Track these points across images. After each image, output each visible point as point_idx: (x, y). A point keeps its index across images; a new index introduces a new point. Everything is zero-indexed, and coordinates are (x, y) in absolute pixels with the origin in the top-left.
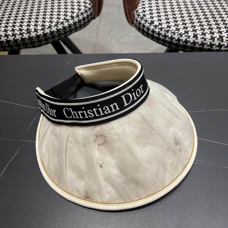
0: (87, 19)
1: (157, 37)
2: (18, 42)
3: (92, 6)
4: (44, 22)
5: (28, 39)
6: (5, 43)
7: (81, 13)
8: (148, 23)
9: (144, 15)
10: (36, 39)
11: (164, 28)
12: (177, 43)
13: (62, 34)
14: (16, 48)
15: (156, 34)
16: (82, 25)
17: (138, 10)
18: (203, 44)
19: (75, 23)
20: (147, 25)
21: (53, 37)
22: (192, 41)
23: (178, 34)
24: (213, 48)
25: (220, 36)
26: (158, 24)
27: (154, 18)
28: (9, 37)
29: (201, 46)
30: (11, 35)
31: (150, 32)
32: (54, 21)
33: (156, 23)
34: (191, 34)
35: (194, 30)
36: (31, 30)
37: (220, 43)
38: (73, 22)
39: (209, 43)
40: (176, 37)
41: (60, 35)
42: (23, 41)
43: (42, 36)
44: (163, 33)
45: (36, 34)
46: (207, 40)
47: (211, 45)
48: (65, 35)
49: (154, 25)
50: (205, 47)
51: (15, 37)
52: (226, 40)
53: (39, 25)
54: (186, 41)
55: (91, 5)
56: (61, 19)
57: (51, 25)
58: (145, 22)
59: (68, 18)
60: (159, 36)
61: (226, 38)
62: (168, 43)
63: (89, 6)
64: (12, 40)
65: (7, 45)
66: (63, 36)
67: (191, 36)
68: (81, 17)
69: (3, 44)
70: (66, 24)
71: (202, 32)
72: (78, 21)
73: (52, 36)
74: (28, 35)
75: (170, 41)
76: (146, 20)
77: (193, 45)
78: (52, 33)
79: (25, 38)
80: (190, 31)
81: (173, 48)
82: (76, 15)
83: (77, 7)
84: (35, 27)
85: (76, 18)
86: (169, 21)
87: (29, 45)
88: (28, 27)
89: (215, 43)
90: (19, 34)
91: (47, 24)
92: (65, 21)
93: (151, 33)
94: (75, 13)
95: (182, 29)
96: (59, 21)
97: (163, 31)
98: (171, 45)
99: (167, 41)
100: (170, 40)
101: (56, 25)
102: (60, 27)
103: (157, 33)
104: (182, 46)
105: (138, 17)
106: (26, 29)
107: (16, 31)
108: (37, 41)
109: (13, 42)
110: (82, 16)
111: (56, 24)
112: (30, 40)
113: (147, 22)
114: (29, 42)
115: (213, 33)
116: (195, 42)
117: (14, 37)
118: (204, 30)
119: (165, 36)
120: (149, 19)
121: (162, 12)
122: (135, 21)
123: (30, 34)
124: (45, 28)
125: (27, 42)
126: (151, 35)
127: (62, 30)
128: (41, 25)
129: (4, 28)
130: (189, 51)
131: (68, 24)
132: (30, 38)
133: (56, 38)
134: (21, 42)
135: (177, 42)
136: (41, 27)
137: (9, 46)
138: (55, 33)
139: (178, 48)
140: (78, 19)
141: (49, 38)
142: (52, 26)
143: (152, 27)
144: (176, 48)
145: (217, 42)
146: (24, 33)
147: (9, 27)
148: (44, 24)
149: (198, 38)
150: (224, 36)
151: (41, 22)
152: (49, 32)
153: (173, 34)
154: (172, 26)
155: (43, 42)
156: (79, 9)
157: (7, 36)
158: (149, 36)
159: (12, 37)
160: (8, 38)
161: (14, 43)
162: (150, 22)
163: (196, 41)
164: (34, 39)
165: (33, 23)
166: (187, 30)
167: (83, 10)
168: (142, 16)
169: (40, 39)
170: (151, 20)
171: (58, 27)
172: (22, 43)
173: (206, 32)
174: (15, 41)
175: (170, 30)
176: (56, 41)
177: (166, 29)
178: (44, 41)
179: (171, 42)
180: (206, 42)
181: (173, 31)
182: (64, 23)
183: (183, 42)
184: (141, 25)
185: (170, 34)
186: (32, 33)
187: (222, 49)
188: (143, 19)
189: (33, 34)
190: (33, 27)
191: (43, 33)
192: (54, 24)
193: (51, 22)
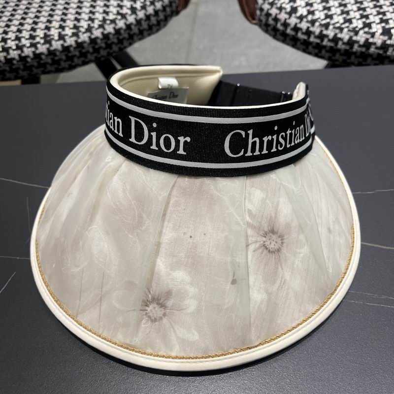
0: (163, 13)
1: (305, 40)
2: (27, 62)
4: (78, 20)
5: (47, 56)
6: (4, 64)
7: (150, 2)
8: (286, 13)
10: (63, 54)
11: (319, 20)
12: (346, 50)
13: (113, 43)
15: (303, 33)
16: (153, 25)
19: (139, 22)
20: (283, 16)
21: (97, 51)
22: (379, 42)
23: (349, 30)
26: (305, 13)
28: (11, 51)
30: (14, 47)
31: (289, 31)
32: (97, 19)
33: (302, 11)
34: (377, 28)
35: (382, 21)
36: (52, 37)
38: (136, 19)
40: (345, 36)
41: (109, 46)
42: (38, 60)
43: (75, 48)
44: (316, 29)
45: (62, 45)
48: (119, 45)
49: (298, 14)
51: (22, 51)
53: (68, 26)
54: (367, 44)
56: (111, 14)
57: (92, 25)
58: (278, 12)
59: (125, 11)
60: (309, 37)
62: (327, 51)
64: (17, 57)
65: (7, 68)
66: (115, 48)
67: (376, 34)
68: (150, 10)
70: (121, 24)
72: (144, 18)
73: (93, 48)
74: (47, 46)
75: (331, 47)
76: (281, 6)
77: (381, 52)
78: (93, 41)
79: (42, 54)
80: (374, 22)
81: (337, 60)
82: (141, 5)
84: (60, 30)
85: (140, 11)
86: (328, 5)
87: (49, 68)
88: (46, 31)
90: (28, 45)
91: (84, 24)
92: (119, 17)
93: (292, 33)
94: (138, 2)
95: (358, 19)
96: (107, 17)
97: (318, 27)
98: (334, 55)
99: (325, 47)
100: (332, 44)
101: (101, 26)
102: (109, 29)
103: (304, 31)
104: (358, 54)
105: (264, 3)
106: (42, 36)
107: (23, 40)
108: (64, 57)
109: (18, 61)
110: (152, 7)
111: (100, 23)
112: (52, 57)
113: (283, 11)
114: (49, 61)
116: (387, 44)
117: (19, 52)
119: (322, 36)
120: (287, 4)
122: (258, 12)
123: (51, 45)
124: (80, 31)
125: (46, 61)
126: (291, 37)
127: (114, 35)
128: (72, 26)
131: (125, 23)
132: (51, 53)
133: (103, 53)
134: (34, 61)
135: (347, 47)
136: (72, 31)
137: (12, 70)
138: (99, 41)
139: (348, 61)
140: (145, 14)
141: (88, 52)
142: (93, 27)
143: (293, 21)
144: (344, 61)
146: (39, 43)
147: (10, 33)
148: (78, 25)
149: (392, 35)
151: (71, 21)
152: (87, 39)
153: (337, 31)
154: (335, 14)
155: (76, 61)
157: (6, 50)
158: (288, 40)
159: (15, 52)
160: (8, 53)
161: (20, 63)
162: (289, 10)
163: (388, 42)
164: (58, 53)
165: (56, 24)
166: (368, 21)
169: (70, 55)
170: (292, 7)
171: (104, 29)
172: (36, 64)
174: (23, 59)
175: (332, 22)
176: (103, 59)
177: (324, 22)
178: (79, 58)
179: (335, 48)
181: (338, 25)
182: (117, 22)
183: (360, 46)
184: (270, 19)
185: (332, 31)
186: (53, 43)
188: (275, 6)
189: (57, 45)
190: (57, 31)
191: (76, 41)
192: (96, 24)
193: (92, 20)
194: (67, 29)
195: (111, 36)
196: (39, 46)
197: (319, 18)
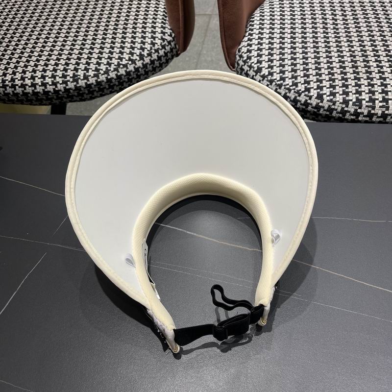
0: (165, 58)
2: (60, 94)
3: (173, 38)
4: (99, 64)
5: (74, 90)
6: (42, 95)
7: (155, 50)
8: (253, 71)
9: (249, 58)
10: (86, 89)
11: (276, 81)
13: (124, 81)
14: (57, 102)
16: (157, 67)
17: (241, 48)
18: (330, 110)
19: (145, 66)
20: (251, 73)
21: (111, 87)
22: (314, 104)
23: (295, 92)
24: (346, 117)
25: (357, 98)
27: (263, 62)
28: (48, 86)
29: (328, 113)
30: (50, 83)
32: (114, 63)
33: (265, 72)
34: (314, 93)
35: (318, 87)
36: (79, 77)
37: (356, 110)
38: (143, 63)
39: (339, 109)
40: (292, 95)
41: (121, 84)
42: (67, 93)
43: (95, 85)
44: (273, 87)
45: (86, 83)
46: (337, 104)
47: (343, 112)
48: (129, 82)
49: (262, 74)
50: (334, 114)
51: (56, 87)
52: (367, 106)
54: (306, 104)
55: (173, 35)
56: (124, 60)
57: (109, 68)
58: (249, 69)
59: (135, 57)
61: (367, 102)
63: (169, 38)
64: (52, 90)
65: (44, 97)
66: (126, 85)
67: (313, 97)
68: (155, 56)
69: (39, 96)
70: (131, 68)
71: (331, 91)
72: (149, 63)
73: (109, 85)
74: (75, 83)
76: (251, 65)
77: (316, 110)
78: (109, 80)
79: (70, 89)
80: (313, 88)
82: (148, 52)
83: (149, 41)
84: (85, 72)
85: (146, 57)
86: (284, 69)
87: (75, 98)
88: (75, 72)
89: (349, 109)
90: (61, 82)
91: (103, 67)
92: (130, 62)
94: (146, 50)
95: (302, 84)
96: (121, 63)
101: (115, 70)
102: (122, 71)
104: (301, 109)
105: (240, 60)
106: (71, 75)
107: (57, 78)
108: (87, 92)
109: (52, 93)
110: (157, 54)
111: (115, 67)
112: (78, 91)
113: (252, 69)
114: (76, 94)
115: (347, 94)
116: (320, 106)
117: (54, 87)
118: (334, 87)
120: (255, 64)
121: (276, 53)
122: (236, 65)
123: (78, 83)
124: (100, 73)
125: (73, 94)
127: (125, 76)
128: (94, 69)
129: (40, 73)
130: (311, 117)
131: (134, 67)
132: (77, 88)
133: (116, 88)
135: (293, 104)
136: (94, 72)
137: (48, 99)
138: (113, 81)
140: (150, 60)
141: (105, 88)
142: (110, 70)
143: (258, 78)
145: (351, 108)
146: (69, 81)
147: (48, 71)
148: (99, 68)
149: (323, 100)
150: (364, 99)
151: (94, 64)
152: (104, 79)
153: (287, 91)
154: (288, 77)
155: (95, 94)
156: (153, 44)
157: (44, 84)
159: (51, 87)
160: (46, 88)
161: (54, 95)
162: (256, 69)
163: (321, 104)
164: (82, 89)
165: (82, 67)
166: (309, 87)
167: (159, 44)
168: (245, 58)
169: (91, 90)
170: (258, 66)
171: (118, 72)
172: (65, 96)
173: (337, 91)
174: (56, 92)
175: (284, 84)
177: (279, 83)
178: (97, 92)
180: (336, 107)
181: (288, 86)
182: (128, 66)
183: (301, 104)
184: (243, 73)
186: (80, 81)
187: (360, 118)
188: (247, 64)
189: (82, 83)
190: (83, 72)
191: (96, 81)
192: (113, 67)
193: (109, 64)
194: (90, 70)
195: (123, 77)
196: (68, 83)
197: (276, 79)
